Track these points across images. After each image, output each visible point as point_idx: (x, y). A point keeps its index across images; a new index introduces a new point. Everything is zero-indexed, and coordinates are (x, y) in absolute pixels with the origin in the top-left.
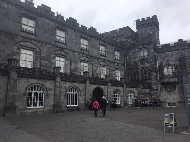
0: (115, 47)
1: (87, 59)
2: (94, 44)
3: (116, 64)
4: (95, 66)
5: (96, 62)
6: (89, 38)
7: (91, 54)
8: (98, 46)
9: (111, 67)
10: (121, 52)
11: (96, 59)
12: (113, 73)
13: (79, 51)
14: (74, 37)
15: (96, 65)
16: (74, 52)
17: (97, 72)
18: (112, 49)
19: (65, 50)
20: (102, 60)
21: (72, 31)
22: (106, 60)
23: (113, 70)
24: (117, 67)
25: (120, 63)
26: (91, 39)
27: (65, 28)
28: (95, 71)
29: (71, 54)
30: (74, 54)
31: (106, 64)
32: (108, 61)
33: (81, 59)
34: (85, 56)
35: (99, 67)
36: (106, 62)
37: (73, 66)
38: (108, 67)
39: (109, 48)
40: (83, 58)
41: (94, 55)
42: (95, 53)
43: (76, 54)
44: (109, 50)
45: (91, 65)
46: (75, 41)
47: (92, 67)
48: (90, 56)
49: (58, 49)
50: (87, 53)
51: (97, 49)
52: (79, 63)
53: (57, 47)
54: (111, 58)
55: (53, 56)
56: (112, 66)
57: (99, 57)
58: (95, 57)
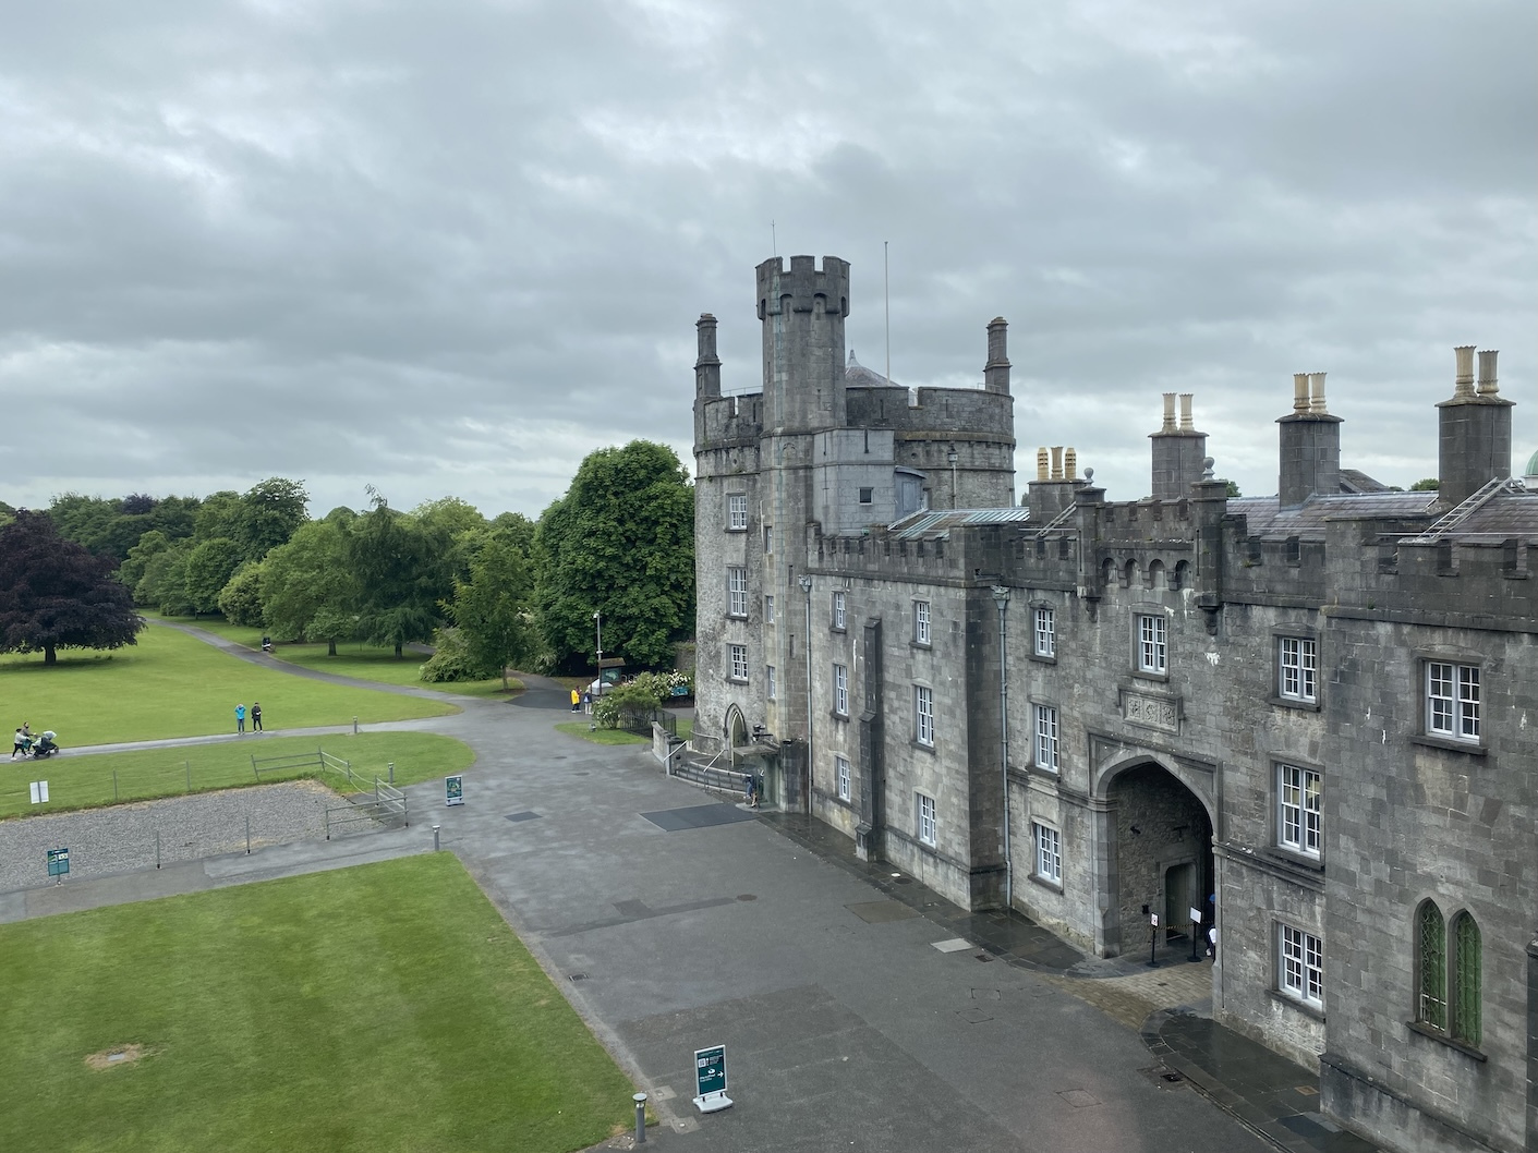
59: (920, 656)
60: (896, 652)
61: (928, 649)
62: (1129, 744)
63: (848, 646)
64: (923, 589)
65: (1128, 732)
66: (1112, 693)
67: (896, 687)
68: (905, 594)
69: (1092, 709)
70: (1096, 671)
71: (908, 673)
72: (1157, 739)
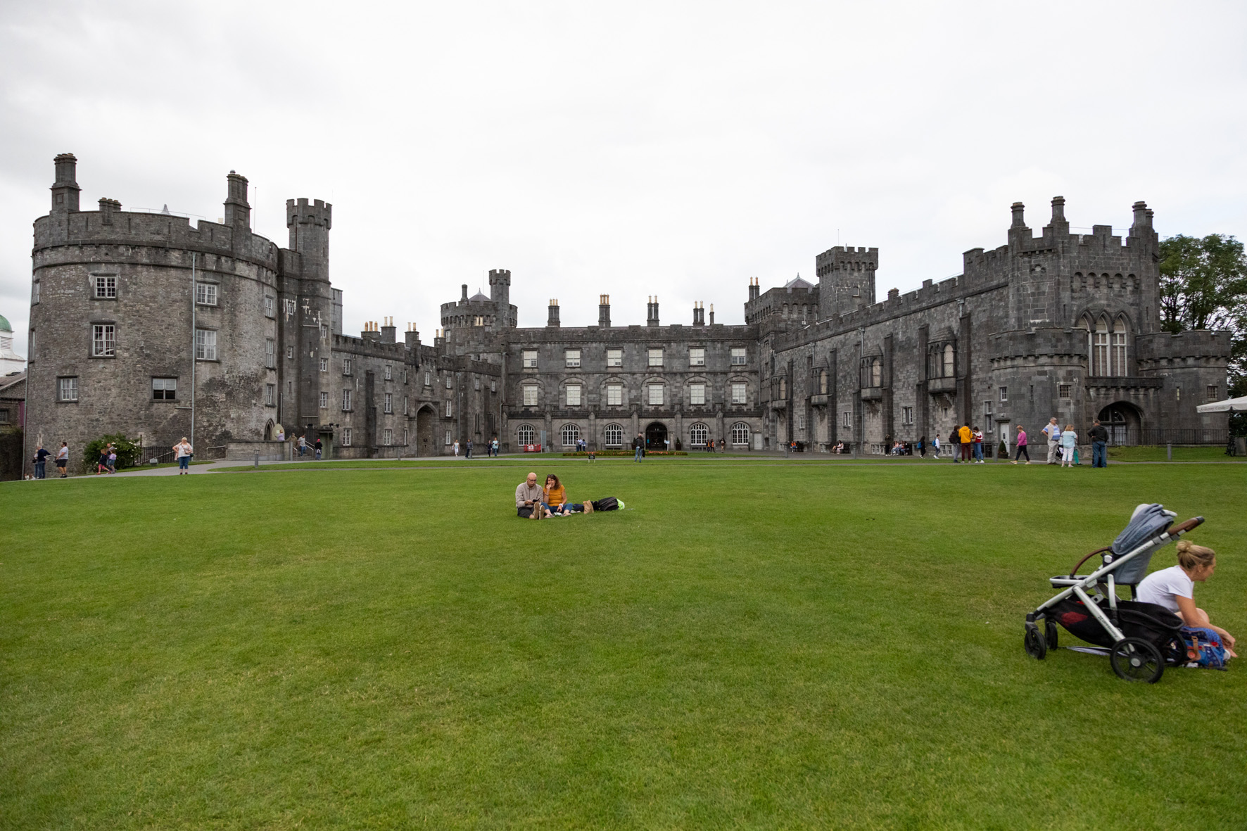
0: (730, 343)
1: (659, 379)
2: (674, 352)
3: (732, 374)
4: (676, 387)
5: (679, 380)
6: (664, 345)
7: (667, 370)
8: (686, 352)
9: (718, 382)
10: (750, 347)
11: (678, 376)
12: (722, 392)
13: (644, 370)
14: (635, 352)
15: (678, 385)
16: (634, 374)
17: (679, 395)
18: (722, 348)
19: (620, 375)
20: (693, 375)
21: (632, 344)
22: (702, 373)
23: (721, 387)
24: (734, 379)
25: (747, 369)
26: (669, 346)
27: (621, 345)
28: (676, 395)
29: (629, 378)
30: (635, 376)
31: (704, 380)
32: (707, 373)
33: (647, 381)
34: (655, 375)
35: (685, 387)
36: (704, 375)
37: (634, 393)
38: (709, 384)
39: (714, 348)
40: (651, 380)
41: (674, 370)
42: (677, 365)
43: (638, 376)
44: (711, 352)
45: (668, 387)
46: (637, 358)
47: (671, 390)
48: (665, 374)
49: (609, 376)
50: (660, 370)
51: (683, 358)
52: (644, 388)
53: (608, 373)
54: (718, 365)
55: (603, 386)
56: (719, 379)
57: (687, 370)
58: (675, 374)
59: (388, 383)
60: (378, 382)
61: (391, 381)
62: (424, 401)
63: (354, 382)
64: (390, 361)
65: (424, 399)
66: (420, 391)
67: (378, 395)
68: (383, 362)
69: (416, 395)
70: (417, 386)
71: (383, 389)
72: (429, 399)
